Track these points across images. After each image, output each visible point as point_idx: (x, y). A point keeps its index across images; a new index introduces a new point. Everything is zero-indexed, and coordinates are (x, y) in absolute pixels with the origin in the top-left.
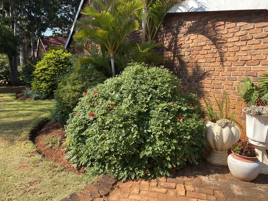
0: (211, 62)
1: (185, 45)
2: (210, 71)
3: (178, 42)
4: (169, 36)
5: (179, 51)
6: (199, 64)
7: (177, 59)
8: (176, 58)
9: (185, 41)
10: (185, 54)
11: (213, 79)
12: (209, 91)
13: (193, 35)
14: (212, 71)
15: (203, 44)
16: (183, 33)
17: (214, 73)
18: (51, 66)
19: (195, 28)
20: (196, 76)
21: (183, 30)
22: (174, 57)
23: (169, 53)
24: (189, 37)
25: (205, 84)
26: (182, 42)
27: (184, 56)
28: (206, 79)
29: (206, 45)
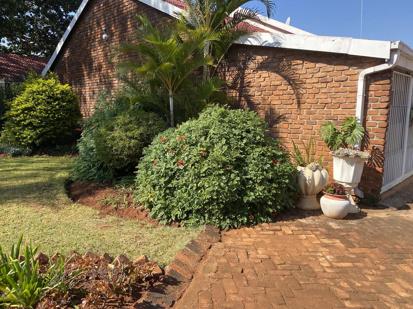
0: (287, 104)
1: (255, 83)
2: (286, 114)
3: (245, 80)
4: (233, 71)
5: (247, 90)
6: (273, 107)
7: (244, 100)
8: (243, 98)
9: (255, 79)
10: (255, 94)
11: (290, 123)
12: (285, 136)
13: (265, 72)
14: (289, 114)
15: (278, 83)
16: (252, 69)
17: (291, 116)
18: (39, 104)
19: (267, 64)
20: (270, 119)
21: (252, 65)
22: (240, 96)
23: (233, 92)
24: (260, 74)
25: (280, 129)
26: (251, 79)
27: (254, 96)
28: (281, 124)
29: (281, 85)
